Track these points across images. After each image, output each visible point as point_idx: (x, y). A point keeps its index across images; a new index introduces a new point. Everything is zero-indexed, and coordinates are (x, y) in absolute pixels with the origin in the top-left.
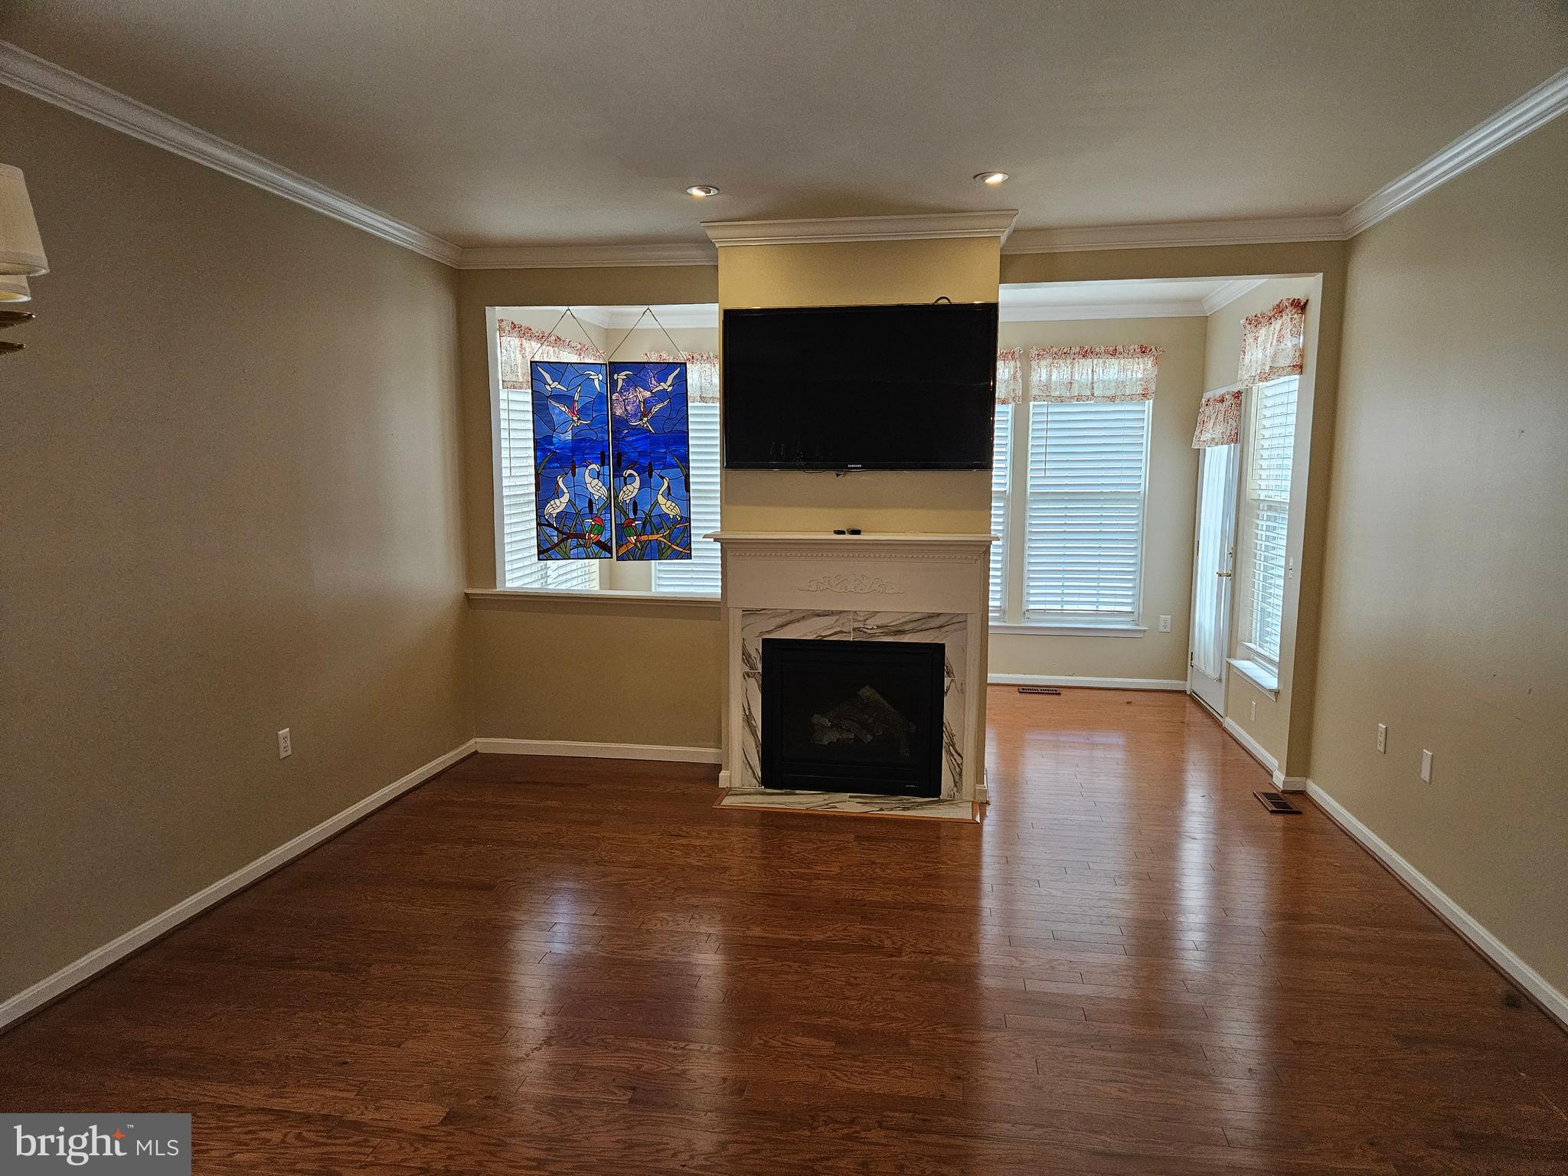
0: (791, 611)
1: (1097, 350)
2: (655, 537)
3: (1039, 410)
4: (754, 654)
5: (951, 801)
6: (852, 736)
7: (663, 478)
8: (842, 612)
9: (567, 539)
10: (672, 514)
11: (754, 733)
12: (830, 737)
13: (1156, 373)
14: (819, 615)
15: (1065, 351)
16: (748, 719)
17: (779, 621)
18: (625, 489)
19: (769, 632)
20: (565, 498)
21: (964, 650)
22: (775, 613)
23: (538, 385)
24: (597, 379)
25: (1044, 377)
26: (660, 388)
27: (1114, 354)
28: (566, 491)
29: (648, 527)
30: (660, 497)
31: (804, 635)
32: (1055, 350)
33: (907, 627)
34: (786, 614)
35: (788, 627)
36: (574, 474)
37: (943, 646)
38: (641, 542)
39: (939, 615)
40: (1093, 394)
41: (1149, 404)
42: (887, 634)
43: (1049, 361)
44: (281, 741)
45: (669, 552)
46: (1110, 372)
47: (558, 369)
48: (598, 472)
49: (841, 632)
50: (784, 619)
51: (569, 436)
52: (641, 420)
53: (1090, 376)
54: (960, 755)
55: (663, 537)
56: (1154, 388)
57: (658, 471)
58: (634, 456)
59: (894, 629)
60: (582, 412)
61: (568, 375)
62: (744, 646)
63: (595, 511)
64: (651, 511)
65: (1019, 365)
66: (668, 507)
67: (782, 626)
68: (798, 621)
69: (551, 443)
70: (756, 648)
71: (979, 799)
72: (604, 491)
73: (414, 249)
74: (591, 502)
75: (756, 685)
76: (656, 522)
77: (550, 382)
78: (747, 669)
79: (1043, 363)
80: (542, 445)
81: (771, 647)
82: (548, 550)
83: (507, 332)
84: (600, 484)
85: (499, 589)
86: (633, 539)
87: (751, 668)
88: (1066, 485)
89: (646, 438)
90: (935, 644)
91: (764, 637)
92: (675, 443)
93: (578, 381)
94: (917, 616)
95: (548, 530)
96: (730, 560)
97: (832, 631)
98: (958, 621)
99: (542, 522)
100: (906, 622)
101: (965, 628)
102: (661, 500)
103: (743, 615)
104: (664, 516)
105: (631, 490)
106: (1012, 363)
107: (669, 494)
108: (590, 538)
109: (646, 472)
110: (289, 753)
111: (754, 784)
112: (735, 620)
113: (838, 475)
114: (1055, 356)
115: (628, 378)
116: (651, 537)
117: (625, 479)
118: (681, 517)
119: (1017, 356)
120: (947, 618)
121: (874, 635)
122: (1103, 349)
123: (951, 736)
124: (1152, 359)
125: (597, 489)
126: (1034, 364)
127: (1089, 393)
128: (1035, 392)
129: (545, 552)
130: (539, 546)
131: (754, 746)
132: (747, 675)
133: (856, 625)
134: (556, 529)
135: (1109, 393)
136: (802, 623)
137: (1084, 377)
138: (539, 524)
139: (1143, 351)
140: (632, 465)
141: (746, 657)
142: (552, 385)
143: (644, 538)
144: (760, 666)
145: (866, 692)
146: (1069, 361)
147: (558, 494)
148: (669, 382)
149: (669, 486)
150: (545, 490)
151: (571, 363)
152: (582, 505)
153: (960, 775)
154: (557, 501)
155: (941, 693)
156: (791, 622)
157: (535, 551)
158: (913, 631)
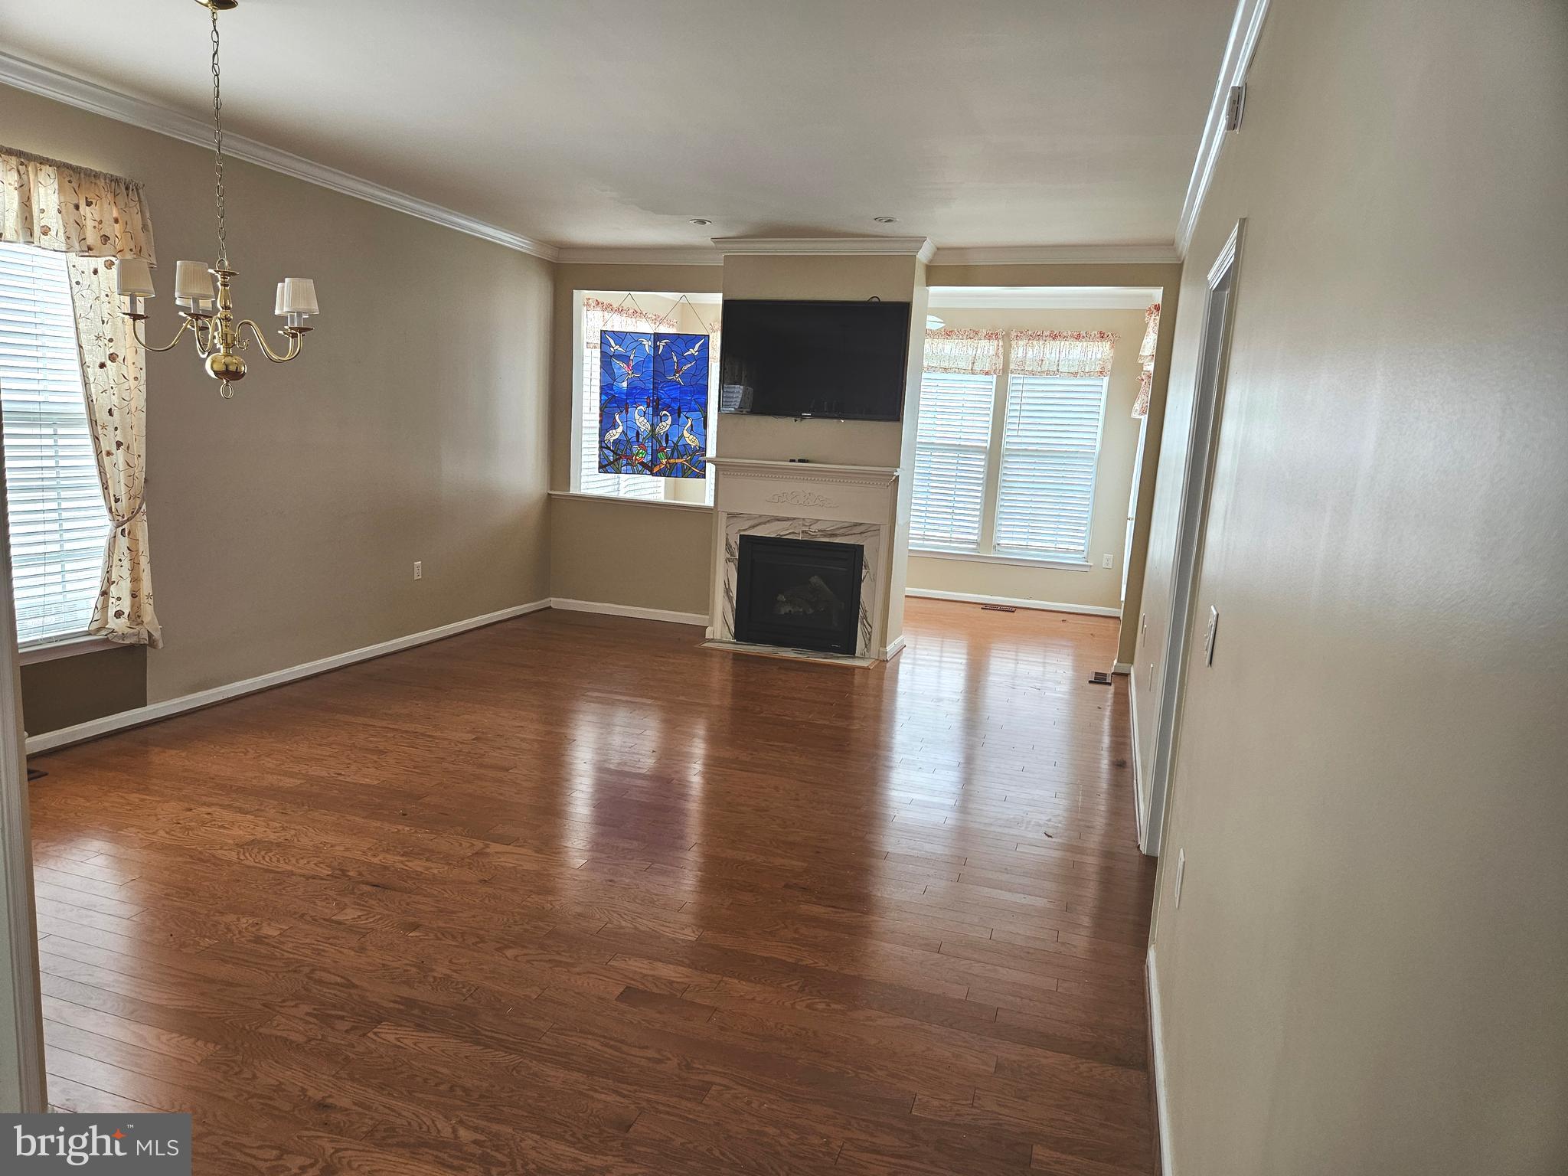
0: (760, 516)
1: (1065, 334)
2: (680, 461)
3: (1015, 381)
4: (734, 545)
5: (863, 657)
6: (801, 610)
7: (688, 418)
8: (794, 519)
9: (619, 459)
10: (693, 445)
11: (731, 601)
12: (785, 610)
13: (1112, 355)
14: (779, 520)
15: (1038, 334)
16: (728, 591)
17: (751, 523)
18: (660, 425)
19: (744, 530)
20: (620, 429)
21: (877, 551)
22: (750, 517)
23: (606, 349)
24: (648, 345)
25: (1020, 355)
26: (689, 353)
27: (1078, 337)
28: (620, 424)
29: (675, 454)
30: (685, 432)
31: (769, 534)
32: (1030, 333)
33: (838, 532)
34: (756, 518)
35: (758, 527)
36: (627, 411)
37: (863, 546)
38: (669, 463)
39: (861, 524)
40: (1058, 370)
41: (1106, 379)
42: (825, 536)
43: (1025, 341)
44: (416, 569)
45: (690, 472)
46: (1075, 352)
47: (620, 337)
48: (645, 412)
49: (793, 533)
50: (756, 522)
51: (625, 384)
52: (675, 375)
53: (1058, 356)
54: (870, 626)
55: (686, 461)
56: (1110, 367)
57: (685, 413)
58: (668, 401)
59: (829, 533)
60: (635, 368)
61: (627, 341)
62: (727, 540)
63: (641, 440)
64: (677, 441)
65: (1001, 344)
66: (690, 439)
67: (753, 527)
68: (765, 523)
69: (612, 389)
70: (735, 541)
71: (882, 658)
72: (648, 426)
73: (527, 252)
74: (638, 434)
75: (734, 567)
76: (681, 450)
77: (614, 345)
78: (729, 556)
79: (1021, 343)
80: (606, 389)
81: (745, 540)
82: (605, 466)
83: (592, 307)
84: (646, 421)
85: (573, 491)
86: (664, 461)
87: (731, 555)
88: (1037, 443)
89: (678, 388)
90: (858, 545)
91: (742, 533)
92: (699, 393)
93: (635, 344)
94: (846, 525)
95: (606, 451)
96: (721, 476)
97: (787, 532)
98: (873, 530)
99: (603, 445)
100: (838, 528)
101: (879, 535)
102: (686, 434)
103: (728, 518)
104: (686, 446)
105: (666, 425)
106: (996, 342)
107: (692, 430)
108: (636, 459)
109: (677, 413)
110: (420, 577)
111: (730, 638)
112: (722, 520)
113: (796, 421)
114: (1031, 337)
115: (667, 346)
116: (677, 461)
117: (661, 417)
118: (700, 447)
119: (1000, 336)
120: (867, 527)
121: (816, 536)
122: (1070, 333)
123: (865, 612)
124: (1109, 343)
125: (643, 424)
126: (1013, 343)
127: (1055, 369)
128: (1012, 366)
129: (603, 467)
130: (600, 462)
131: (731, 610)
132: (728, 560)
133: (804, 529)
134: (612, 451)
135: (1072, 370)
136: (768, 525)
137: (1053, 355)
138: (601, 447)
139: (1102, 336)
140: (667, 407)
141: (728, 545)
142: (615, 348)
143: (672, 461)
144: (737, 554)
145: (815, 579)
146: (1041, 343)
147: (614, 426)
148: (696, 348)
149: (691, 425)
150: (606, 423)
151: (629, 333)
152: (632, 435)
153: (870, 640)
154: (614, 431)
155: (860, 581)
156: (759, 524)
157: (597, 465)
158: (843, 535)
